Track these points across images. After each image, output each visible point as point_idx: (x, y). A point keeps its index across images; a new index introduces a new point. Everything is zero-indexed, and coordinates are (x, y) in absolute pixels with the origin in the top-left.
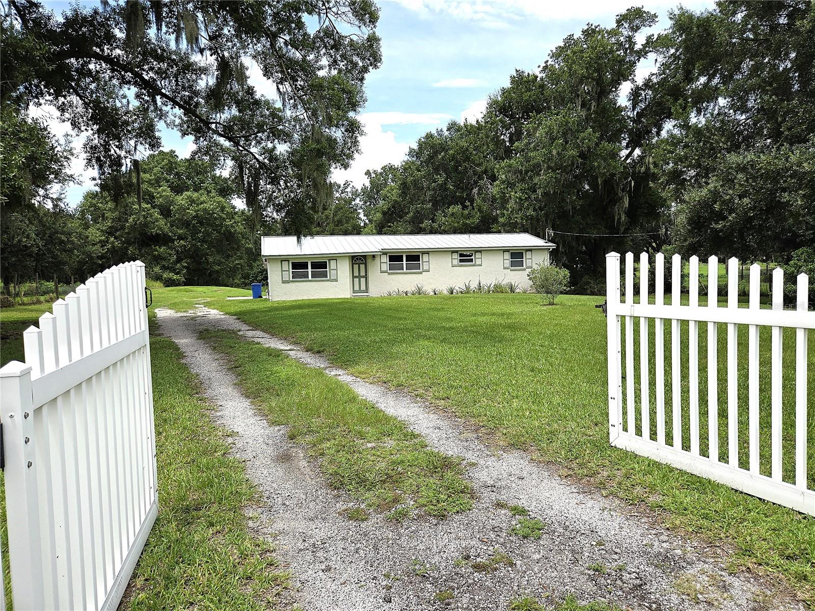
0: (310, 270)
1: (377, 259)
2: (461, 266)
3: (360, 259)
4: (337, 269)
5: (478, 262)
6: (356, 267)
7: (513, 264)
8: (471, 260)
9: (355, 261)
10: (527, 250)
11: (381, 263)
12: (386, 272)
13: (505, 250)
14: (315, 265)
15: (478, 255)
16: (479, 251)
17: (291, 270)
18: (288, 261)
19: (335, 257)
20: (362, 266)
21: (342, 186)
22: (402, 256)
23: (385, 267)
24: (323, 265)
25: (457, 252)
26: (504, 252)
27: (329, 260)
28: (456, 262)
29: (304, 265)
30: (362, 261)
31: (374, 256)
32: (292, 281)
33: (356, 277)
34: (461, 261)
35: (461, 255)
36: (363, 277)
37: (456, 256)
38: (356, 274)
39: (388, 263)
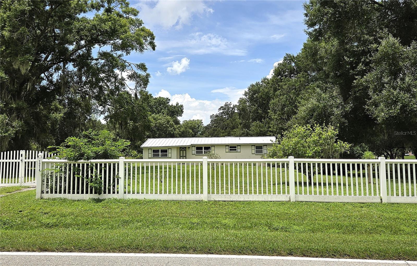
0: (160, 153)
1: (191, 148)
2: (230, 152)
3: (184, 148)
4: (171, 153)
5: (239, 150)
6: (182, 152)
7: (257, 152)
8: (236, 150)
9: (181, 149)
10: (264, 145)
11: (192, 150)
12: (194, 154)
13: (253, 145)
14: (162, 151)
15: (239, 147)
16: (239, 145)
17: (152, 153)
19: (171, 148)
20: (184, 152)
22: (202, 147)
23: (194, 152)
24: (166, 151)
25: (228, 146)
26: (252, 146)
27: (168, 149)
28: (227, 150)
29: (158, 151)
30: (185, 149)
31: (189, 147)
32: (152, 158)
33: (182, 156)
34: (230, 150)
35: (231, 147)
36: (184, 156)
37: (227, 147)
38: (182, 155)
39: (196, 150)
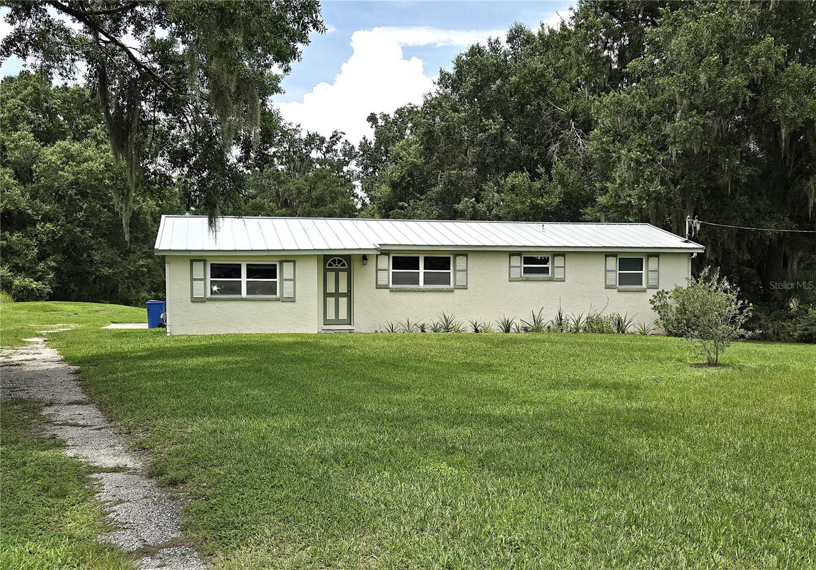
0: (244, 279)
1: (371, 264)
2: (527, 280)
3: (340, 261)
4: (294, 280)
5: (559, 274)
6: (331, 276)
7: (623, 280)
8: (546, 271)
9: (330, 265)
10: (650, 255)
11: (377, 270)
12: (386, 287)
13: (607, 253)
14: (253, 271)
15: (559, 261)
16: (562, 253)
17: (209, 279)
18: (204, 261)
19: (292, 257)
20: (343, 276)
21: (328, 139)
22: (418, 258)
23: (386, 277)
24: (270, 271)
25: (518, 254)
26: (607, 256)
27: (281, 262)
28: (518, 272)
29: (234, 271)
30: (343, 265)
31: (365, 258)
32: (210, 300)
33: (331, 295)
34: (527, 271)
35: (527, 260)
36: (343, 295)
37: (517, 261)
38: (331, 289)
39: (391, 271)
